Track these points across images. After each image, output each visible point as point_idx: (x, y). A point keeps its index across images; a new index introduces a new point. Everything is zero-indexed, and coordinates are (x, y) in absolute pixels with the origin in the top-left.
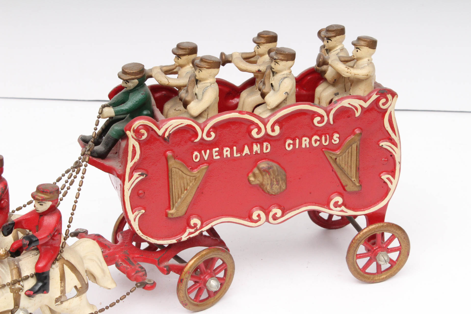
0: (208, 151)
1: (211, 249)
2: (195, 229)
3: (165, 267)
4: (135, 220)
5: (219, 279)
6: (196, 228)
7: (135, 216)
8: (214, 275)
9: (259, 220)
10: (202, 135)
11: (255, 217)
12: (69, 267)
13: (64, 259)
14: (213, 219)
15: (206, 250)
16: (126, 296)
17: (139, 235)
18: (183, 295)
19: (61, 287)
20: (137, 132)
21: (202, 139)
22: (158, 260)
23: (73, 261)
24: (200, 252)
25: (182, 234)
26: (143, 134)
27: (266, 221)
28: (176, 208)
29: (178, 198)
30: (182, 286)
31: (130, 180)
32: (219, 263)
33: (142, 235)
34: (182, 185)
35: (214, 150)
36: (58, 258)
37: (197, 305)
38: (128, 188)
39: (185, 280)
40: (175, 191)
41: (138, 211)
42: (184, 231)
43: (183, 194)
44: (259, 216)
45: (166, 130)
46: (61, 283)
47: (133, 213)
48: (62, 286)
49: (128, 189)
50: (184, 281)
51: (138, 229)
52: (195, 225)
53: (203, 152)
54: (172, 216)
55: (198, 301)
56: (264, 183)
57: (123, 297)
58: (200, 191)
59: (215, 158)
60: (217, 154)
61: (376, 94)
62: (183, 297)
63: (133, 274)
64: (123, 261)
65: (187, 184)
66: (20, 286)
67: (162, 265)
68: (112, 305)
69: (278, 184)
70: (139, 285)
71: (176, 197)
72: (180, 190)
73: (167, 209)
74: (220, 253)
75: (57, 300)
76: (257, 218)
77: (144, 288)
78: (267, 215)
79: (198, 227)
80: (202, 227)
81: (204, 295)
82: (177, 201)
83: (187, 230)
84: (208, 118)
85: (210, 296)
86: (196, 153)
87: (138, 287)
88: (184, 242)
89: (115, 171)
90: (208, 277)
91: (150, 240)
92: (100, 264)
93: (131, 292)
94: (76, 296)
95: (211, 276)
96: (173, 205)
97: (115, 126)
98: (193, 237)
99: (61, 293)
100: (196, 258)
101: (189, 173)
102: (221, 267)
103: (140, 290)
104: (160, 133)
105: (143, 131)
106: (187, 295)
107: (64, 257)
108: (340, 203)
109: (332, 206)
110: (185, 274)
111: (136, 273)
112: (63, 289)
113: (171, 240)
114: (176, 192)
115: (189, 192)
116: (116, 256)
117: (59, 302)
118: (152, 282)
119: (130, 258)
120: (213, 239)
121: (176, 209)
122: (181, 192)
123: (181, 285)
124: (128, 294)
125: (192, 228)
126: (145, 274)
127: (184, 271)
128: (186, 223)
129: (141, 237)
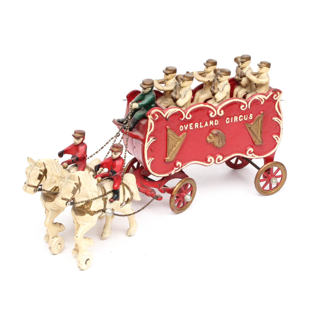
0: (187, 125)
3: (163, 189)
4: (149, 164)
7: (149, 161)
8: (187, 192)
9: (211, 162)
10: (185, 116)
11: (209, 160)
12: (126, 187)
13: (124, 183)
14: (188, 162)
18: (173, 204)
19: (124, 198)
20: (153, 115)
21: (185, 119)
22: (159, 185)
23: (127, 184)
25: (171, 171)
26: (156, 117)
27: (214, 163)
31: (148, 142)
32: (189, 186)
33: (151, 172)
34: (173, 144)
35: (190, 124)
37: (178, 210)
38: (147, 146)
40: (169, 147)
41: (151, 159)
42: (173, 169)
43: (173, 149)
44: (211, 160)
45: (168, 114)
50: (174, 196)
51: (150, 168)
52: (179, 165)
53: (185, 126)
54: (168, 161)
55: (178, 207)
56: (215, 141)
57: (148, 204)
58: (182, 147)
59: (190, 128)
60: (192, 126)
61: (272, 92)
63: (149, 193)
65: (176, 143)
66: (106, 197)
67: (161, 189)
68: (143, 208)
69: (222, 142)
70: (155, 197)
71: (170, 151)
72: (172, 146)
73: (165, 157)
74: (191, 181)
76: (210, 161)
77: (157, 199)
78: (215, 159)
79: (180, 166)
80: (182, 167)
81: (182, 205)
83: (174, 169)
84: (187, 108)
85: (184, 205)
86: (181, 126)
87: (154, 199)
88: (172, 175)
89: (139, 137)
90: (185, 194)
94: (128, 203)
96: (168, 155)
97: (138, 113)
98: (177, 172)
99: (123, 201)
100: (180, 183)
101: (177, 138)
102: (190, 189)
104: (164, 116)
105: (156, 115)
106: (175, 204)
108: (252, 152)
109: (247, 153)
110: (175, 192)
111: (151, 192)
113: (166, 174)
115: (177, 147)
118: (161, 196)
119: (144, 185)
121: (170, 157)
123: (173, 198)
124: (150, 202)
125: (177, 167)
126: (155, 193)
128: (174, 165)
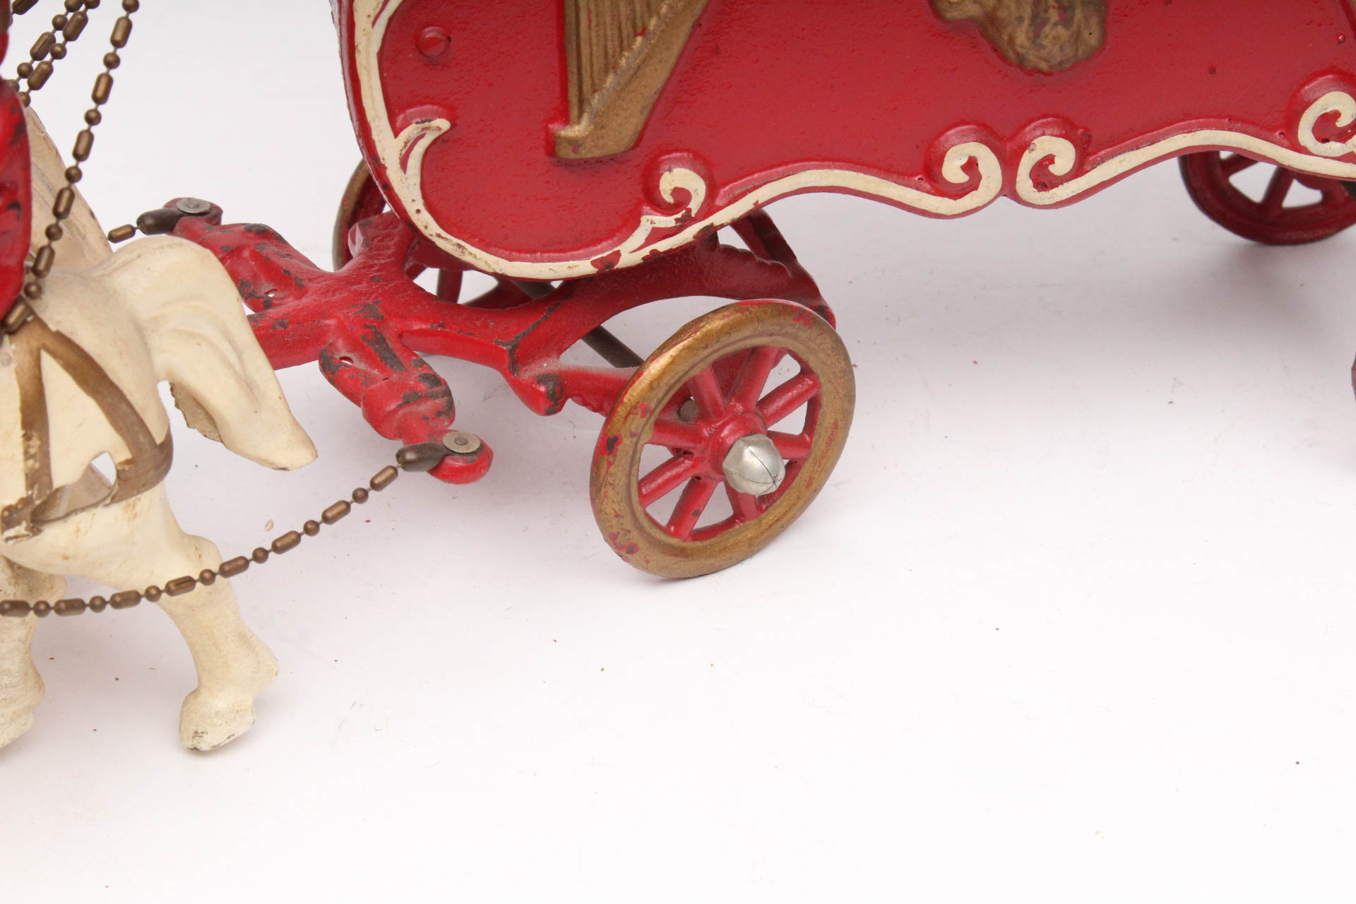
1: (748, 310)
2: (679, 216)
3: (542, 379)
4: (404, 164)
5: (781, 441)
6: (684, 211)
7: (406, 143)
8: (759, 423)
9: (973, 185)
11: (952, 171)
12: (68, 367)
13: (44, 326)
14: (763, 174)
15: (726, 313)
16: (348, 505)
17: (426, 233)
18: (617, 508)
19: (27, 456)
22: (510, 347)
23: (88, 339)
24: (700, 319)
25: (619, 235)
27: (1002, 192)
28: (596, 115)
29: (606, 72)
30: (612, 469)
32: (787, 369)
33: (439, 236)
34: (624, 10)
36: (15, 323)
37: (682, 553)
38: (373, 14)
39: (627, 442)
40: (591, 36)
41: (417, 123)
42: (632, 223)
43: (626, 54)
44: (971, 166)
46: (27, 437)
47: (396, 134)
48: (32, 451)
49: (372, 19)
50: (620, 447)
51: (420, 204)
52: (682, 196)
54: (575, 151)
55: (686, 533)
56: (1002, 13)
57: (335, 511)
58: (707, 43)
62: (617, 516)
63: (393, 407)
64: (355, 345)
65: (648, 5)
67: (528, 374)
68: (285, 544)
69: (1066, 21)
70: (410, 456)
71: (596, 67)
72: (616, 32)
73: (552, 120)
74: (791, 330)
75: (11, 514)
76: (962, 178)
77: (434, 471)
78: (1009, 165)
79: (695, 205)
80: (709, 208)
81: (716, 510)
82: (597, 81)
83: (644, 219)
85: (739, 515)
87: (407, 465)
88: (630, 271)
90: (733, 432)
91: (475, 257)
92: (233, 358)
93: (375, 486)
94: (108, 501)
95: (748, 430)
96: (581, 102)
98: (670, 253)
99: (30, 486)
100: (680, 346)
102: (795, 392)
103: (417, 483)
106: (638, 508)
107: (44, 316)
108: (1342, 122)
109: (1305, 134)
110: (626, 418)
111: (407, 403)
112: (37, 465)
113: (571, 263)
114: (594, 41)
115: (652, 42)
116: (327, 322)
117: (19, 523)
118: (474, 446)
119: (387, 335)
120: (761, 265)
121: (591, 121)
122: (617, 43)
123: (610, 464)
124: (360, 496)
125: (665, 208)
126: (449, 410)
127: (622, 402)
128: (639, 188)
129: (433, 243)
